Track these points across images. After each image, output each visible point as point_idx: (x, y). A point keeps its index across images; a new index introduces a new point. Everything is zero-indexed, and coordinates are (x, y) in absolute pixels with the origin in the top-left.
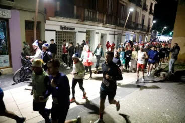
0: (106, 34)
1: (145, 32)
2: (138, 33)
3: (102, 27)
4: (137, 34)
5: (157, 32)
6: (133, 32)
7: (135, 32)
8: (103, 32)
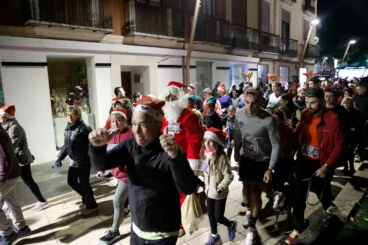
0: (145, 68)
1: (295, 60)
2: (274, 61)
3: (125, 43)
4: (270, 64)
5: (336, 61)
6: (257, 60)
7: (262, 59)
8: (132, 62)
